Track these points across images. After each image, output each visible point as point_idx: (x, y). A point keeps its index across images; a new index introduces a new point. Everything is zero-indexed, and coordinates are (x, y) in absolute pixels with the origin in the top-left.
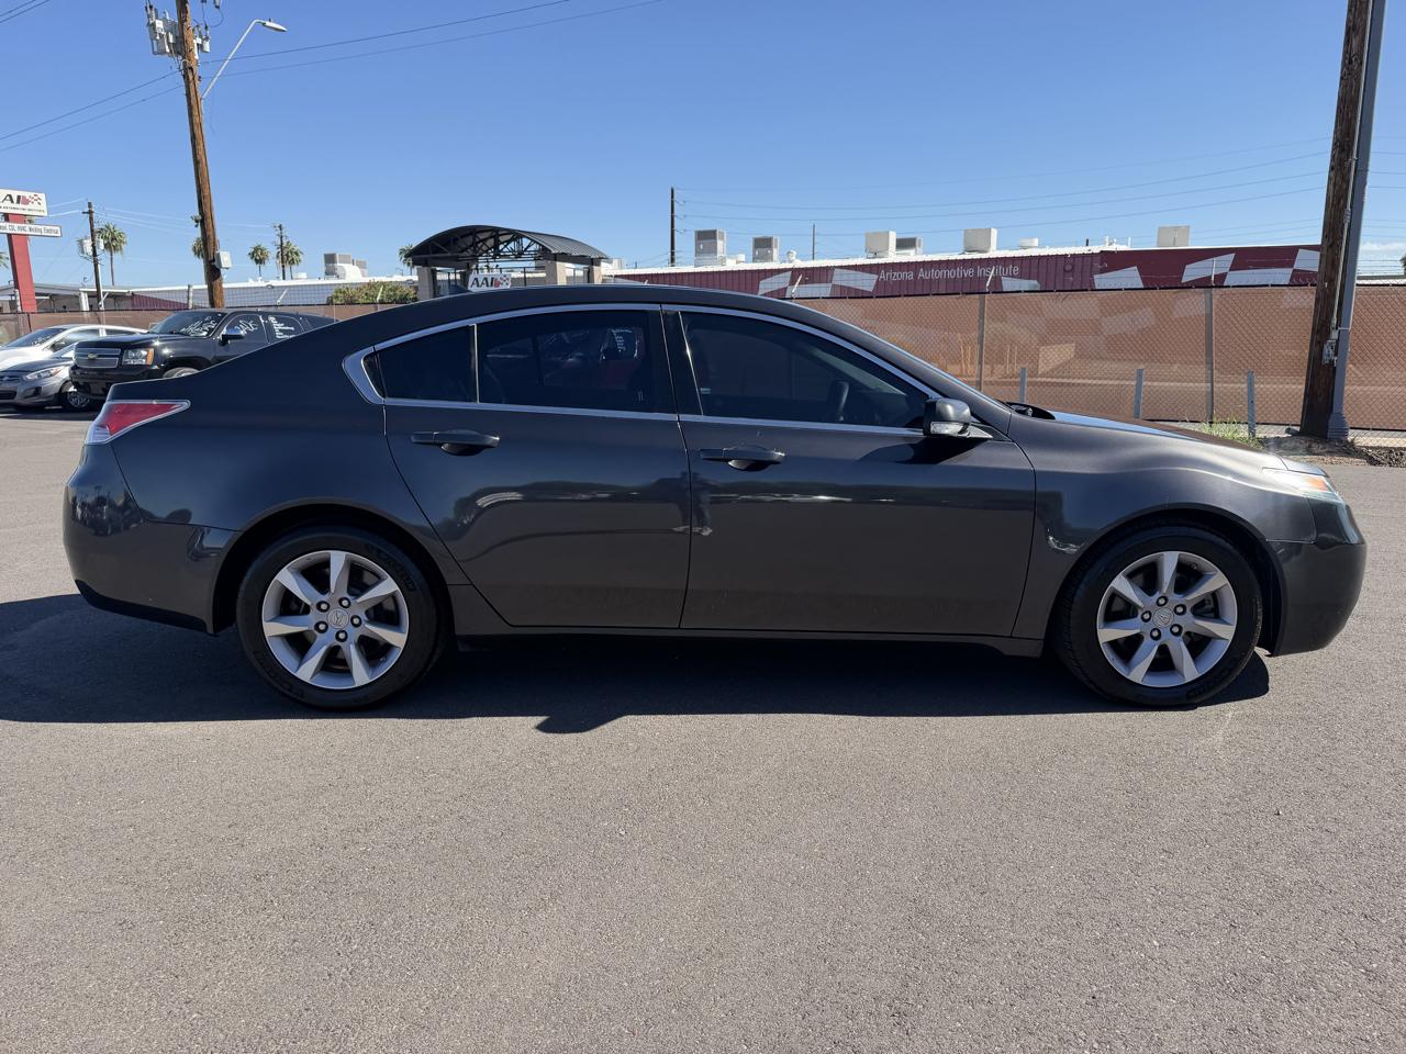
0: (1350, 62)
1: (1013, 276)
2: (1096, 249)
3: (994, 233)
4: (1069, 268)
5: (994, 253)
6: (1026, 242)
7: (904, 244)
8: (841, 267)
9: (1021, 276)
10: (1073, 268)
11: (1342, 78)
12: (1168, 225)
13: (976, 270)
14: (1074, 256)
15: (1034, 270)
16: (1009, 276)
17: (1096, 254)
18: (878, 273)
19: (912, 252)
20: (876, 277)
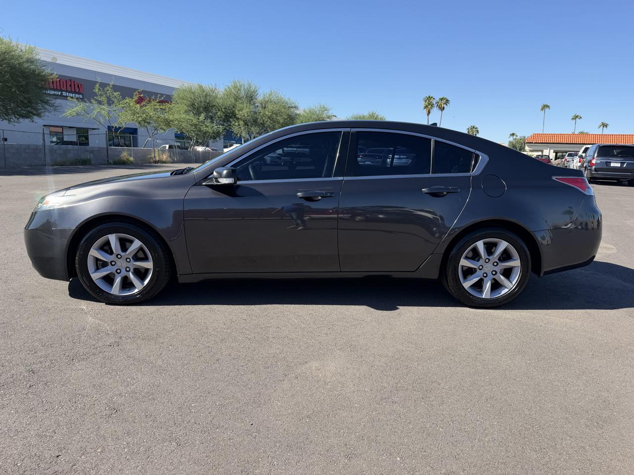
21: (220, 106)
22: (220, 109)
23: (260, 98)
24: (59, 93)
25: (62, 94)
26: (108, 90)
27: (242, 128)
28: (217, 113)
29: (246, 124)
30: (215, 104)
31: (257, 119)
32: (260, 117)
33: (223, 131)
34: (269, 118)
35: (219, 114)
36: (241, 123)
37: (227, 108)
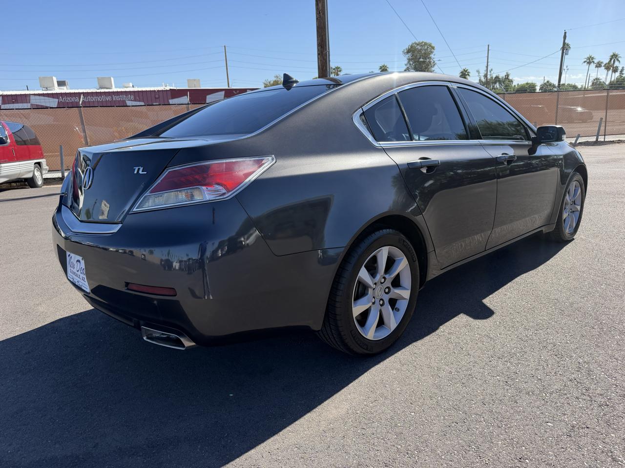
0: (320, 13)
1: (131, 100)
2: (168, 88)
3: (112, 79)
4: (157, 96)
5: (114, 89)
6: (126, 85)
7: (61, 84)
8: (34, 95)
9: (135, 100)
10: (159, 96)
11: (317, 19)
12: (191, 79)
13: (112, 97)
14: (158, 91)
15: (141, 97)
16: (129, 100)
17: (168, 90)
18: (58, 98)
19: (65, 88)
20: (57, 100)
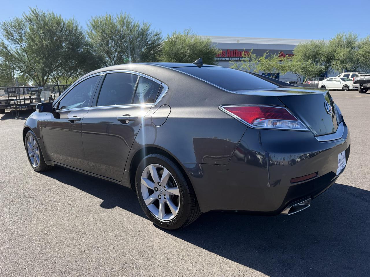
21: (324, 53)
22: (324, 55)
23: (358, 42)
24: (238, 59)
25: (239, 59)
26: (250, 54)
27: (339, 66)
28: (321, 58)
29: (342, 62)
30: (320, 52)
31: (353, 58)
32: (354, 56)
33: (324, 70)
34: (363, 56)
35: (322, 58)
36: (339, 62)
37: (329, 54)
